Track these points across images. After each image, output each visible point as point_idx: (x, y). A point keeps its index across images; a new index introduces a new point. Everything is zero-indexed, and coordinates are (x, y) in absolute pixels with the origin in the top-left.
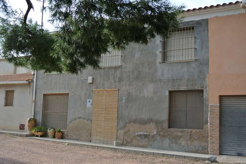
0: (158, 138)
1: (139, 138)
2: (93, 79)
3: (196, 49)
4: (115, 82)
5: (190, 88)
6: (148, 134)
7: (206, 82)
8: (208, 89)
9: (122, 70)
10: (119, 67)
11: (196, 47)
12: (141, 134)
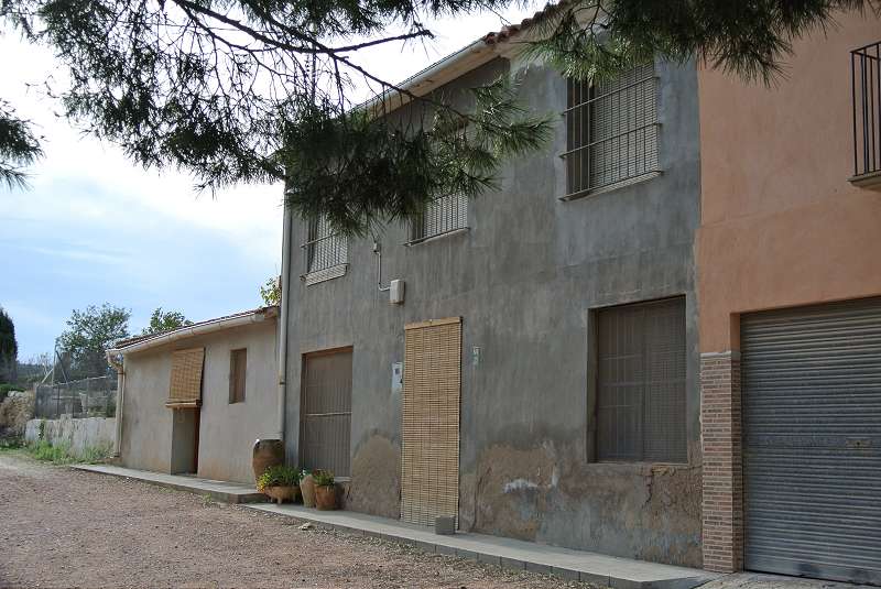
0: (562, 502)
1: (512, 504)
2: (404, 288)
3: (661, 125)
4: (455, 293)
5: (646, 293)
6: (535, 486)
7: (693, 263)
8: (697, 291)
9: (470, 244)
10: (463, 234)
11: (662, 119)
12: (518, 488)
